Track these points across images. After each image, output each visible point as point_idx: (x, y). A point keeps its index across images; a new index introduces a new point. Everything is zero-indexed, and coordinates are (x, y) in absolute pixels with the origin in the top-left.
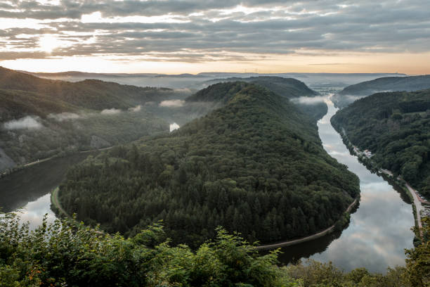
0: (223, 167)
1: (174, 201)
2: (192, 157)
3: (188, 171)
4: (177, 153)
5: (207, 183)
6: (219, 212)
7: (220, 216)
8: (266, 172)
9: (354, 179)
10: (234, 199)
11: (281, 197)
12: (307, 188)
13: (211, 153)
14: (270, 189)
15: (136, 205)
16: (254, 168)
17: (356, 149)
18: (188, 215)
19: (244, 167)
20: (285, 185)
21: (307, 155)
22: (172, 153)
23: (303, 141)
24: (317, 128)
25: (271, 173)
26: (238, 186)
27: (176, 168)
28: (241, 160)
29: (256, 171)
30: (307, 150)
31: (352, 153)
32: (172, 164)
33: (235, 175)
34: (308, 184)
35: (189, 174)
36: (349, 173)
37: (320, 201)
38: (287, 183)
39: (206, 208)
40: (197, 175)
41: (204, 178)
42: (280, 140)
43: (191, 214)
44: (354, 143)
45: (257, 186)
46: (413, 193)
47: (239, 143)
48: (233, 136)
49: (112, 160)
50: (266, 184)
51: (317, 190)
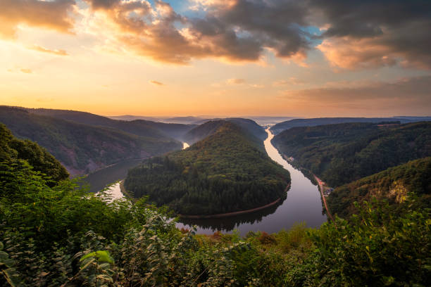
0: (218, 167)
1: (191, 188)
2: (199, 162)
3: (198, 170)
4: (191, 160)
5: (209, 177)
6: (218, 194)
7: (219, 196)
8: (241, 170)
9: (287, 173)
10: (226, 186)
11: (251, 184)
12: (264, 179)
13: (210, 160)
14: (245, 180)
15: (170, 190)
16: (234, 168)
17: (285, 156)
18: (200, 196)
19: (229, 167)
21: (263, 160)
22: (188, 160)
23: (259, 152)
25: (244, 170)
26: (227, 178)
27: (191, 169)
28: (227, 163)
29: (235, 170)
30: (262, 157)
31: (284, 158)
32: (188, 166)
33: (225, 172)
34: (265, 176)
35: (199, 173)
36: (284, 169)
37: (272, 185)
38: (254, 176)
39: (210, 191)
40: (203, 173)
41: (207, 175)
42: (248, 152)
43: (202, 194)
44: (284, 153)
45: (238, 178)
46: (317, 179)
47: (226, 154)
48: (222, 150)
49: (155, 165)
50: (242, 176)
51: (270, 179)
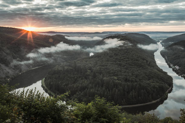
0: (112, 71)
1: (90, 85)
2: (99, 67)
3: (97, 73)
4: (92, 66)
5: (105, 78)
6: (109, 91)
7: (110, 92)
8: (130, 74)
9: (170, 78)
10: (116, 85)
11: (136, 85)
12: (148, 82)
13: (107, 66)
14: (132, 81)
15: (75, 86)
16: (125, 72)
17: (171, 65)
18: (96, 91)
19: (121, 72)
20: (138, 80)
21: (149, 67)
22: (90, 65)
23: (147, 61)
24: (154, 56)
25: (132, 74)
26: (118, 80)
27: (92, 72)
28: (119, 69)
29: (126, 74)
30: (149, 65)
31: (170, 67)
32: (90, 69)
33: (117, 75)
34: (149, 80)
35: (97, 74)
36: (168, 75)
37: (154, 87)
38: (139, 79)
39: (104, 88)
40: (100, 74)
41: (103, 76)
42: (137, 60)
43: (98, 91)
44: (171, 63)
45: (126, 80)
47: (119, 61)
48: (116, 59)
49: (66, 68)
50: (130, 79)
51: (153, 82)
